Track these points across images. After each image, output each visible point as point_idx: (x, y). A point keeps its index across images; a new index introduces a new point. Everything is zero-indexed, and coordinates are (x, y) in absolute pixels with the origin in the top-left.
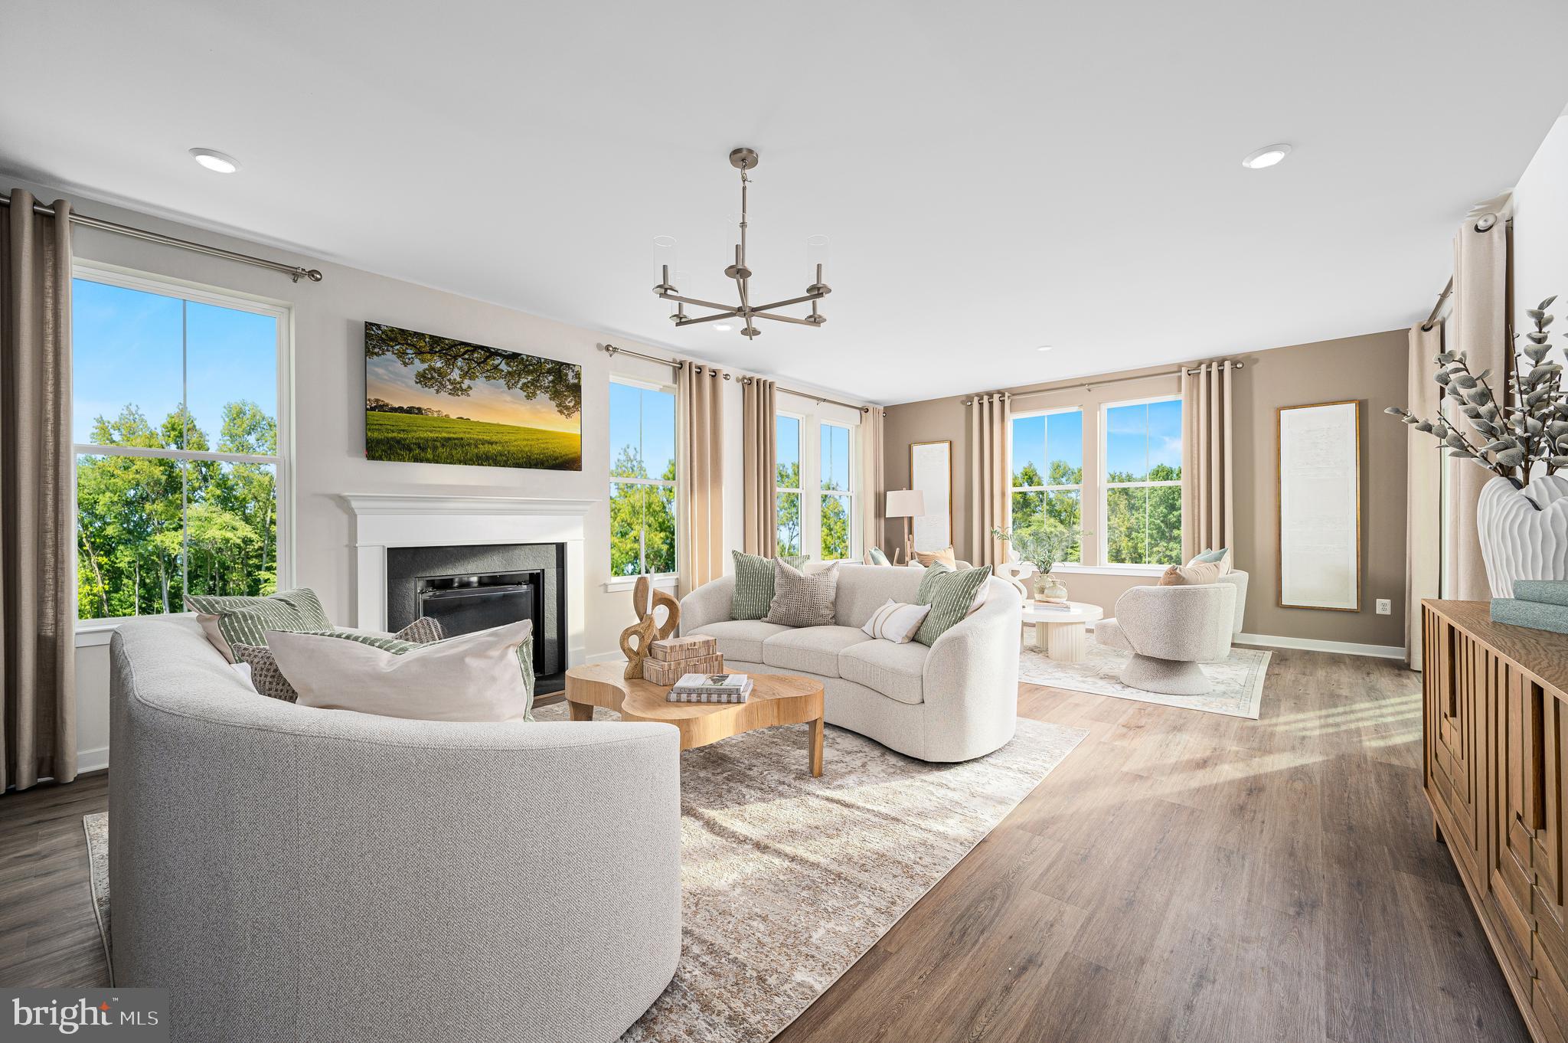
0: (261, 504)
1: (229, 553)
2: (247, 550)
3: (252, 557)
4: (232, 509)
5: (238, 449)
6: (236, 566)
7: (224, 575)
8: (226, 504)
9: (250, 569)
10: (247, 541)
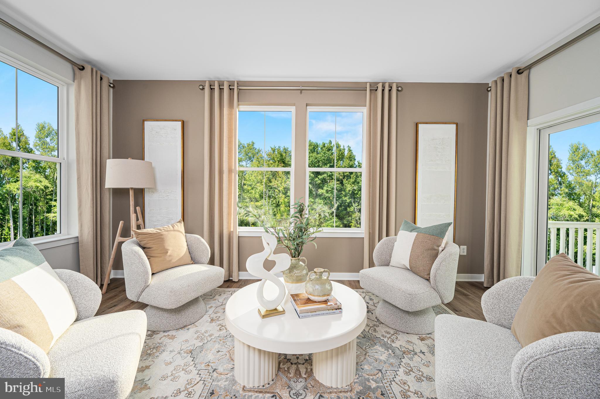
0: (52, 170)
1: (38, 193)
2: (46, 192)
3: (48, 195)
4: (40, 173)
5: (42, 144)
6: (41, 199)
7: (36, 203)
8: (37, 170)
9: (47, 201)
10: (46, 187)
